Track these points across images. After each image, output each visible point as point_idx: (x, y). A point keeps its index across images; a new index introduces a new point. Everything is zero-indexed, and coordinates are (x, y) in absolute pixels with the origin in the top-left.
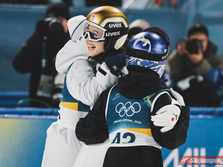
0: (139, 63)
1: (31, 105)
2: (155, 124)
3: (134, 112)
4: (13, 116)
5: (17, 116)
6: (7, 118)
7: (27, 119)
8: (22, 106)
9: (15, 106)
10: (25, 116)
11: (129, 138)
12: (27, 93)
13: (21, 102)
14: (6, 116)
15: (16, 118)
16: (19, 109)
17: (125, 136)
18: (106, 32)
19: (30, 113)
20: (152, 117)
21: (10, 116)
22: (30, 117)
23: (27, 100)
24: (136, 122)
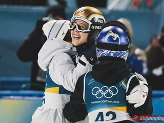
0: (112, 54)
1: (32, 88)
2: (130, 102)
3: (113, 94)
4: (18, 97)
5: (21, 97)
6: (13, 99)
7: (29, 100)
8: (25, 89)
9: (19, 89)
10: (27, 98)
11: (111, 116)
12: (28, 79)
13: (24, 86)
14: (12, 97)
15: (19, 99)
16: (22, 92)
17: (108, 114)
18: (91, 25)
19: (31, 95)
20: (127, 97)
21: (15, 97)
22: (31, 98)
23: (29, 85)
24: (115, 102)
